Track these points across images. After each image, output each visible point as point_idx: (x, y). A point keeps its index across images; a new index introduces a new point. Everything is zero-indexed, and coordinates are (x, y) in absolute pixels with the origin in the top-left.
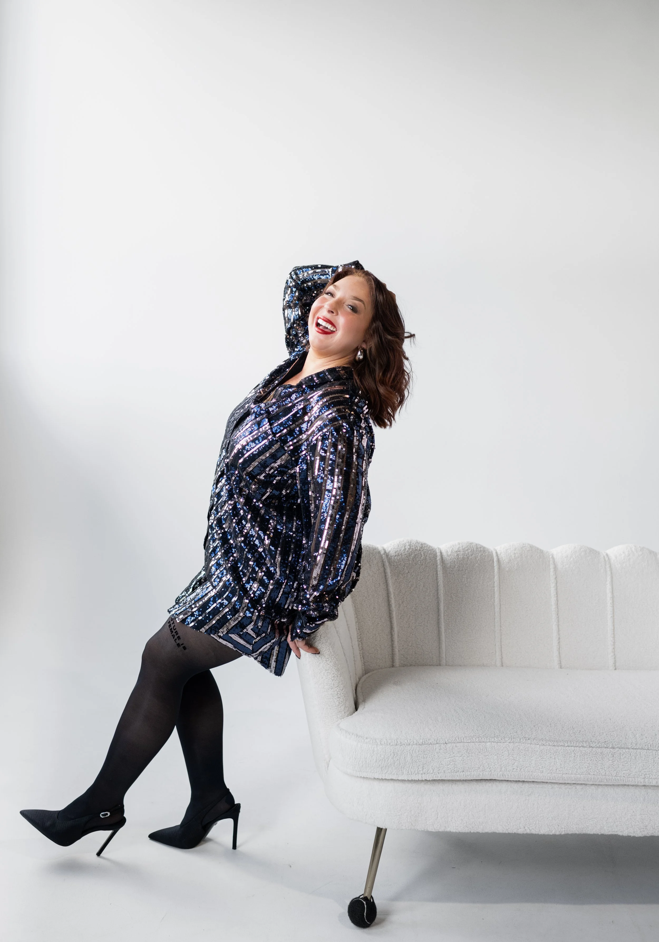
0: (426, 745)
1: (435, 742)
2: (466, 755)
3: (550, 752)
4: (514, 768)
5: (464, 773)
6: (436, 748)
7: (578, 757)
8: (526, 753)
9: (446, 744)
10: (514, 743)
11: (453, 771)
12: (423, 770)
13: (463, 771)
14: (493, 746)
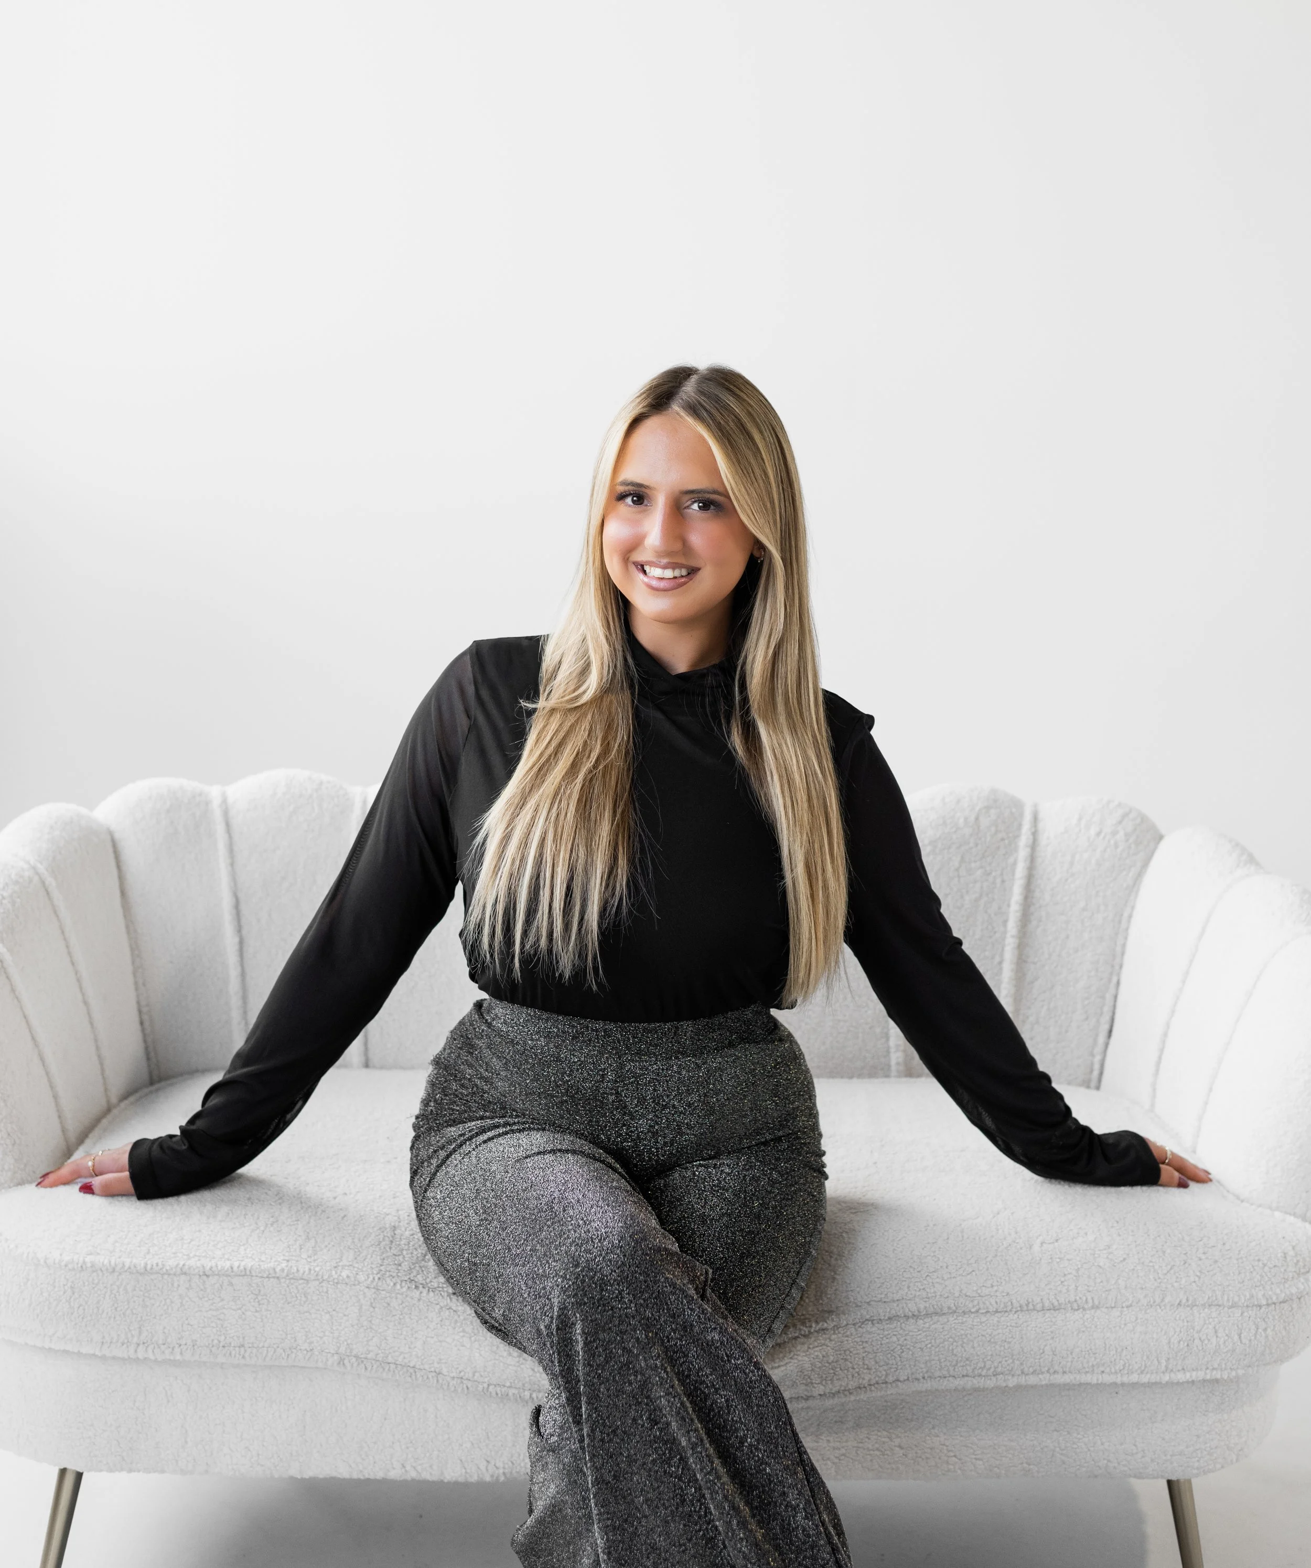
0: (156, 1276)
1: (178, 1270)
2: (253, 1306)
6: (179, 1285)
9: (205, 1277)
11: (216, 1342)
12: (140, 1333)
13: (243, 1346)
14: (325, 1290)
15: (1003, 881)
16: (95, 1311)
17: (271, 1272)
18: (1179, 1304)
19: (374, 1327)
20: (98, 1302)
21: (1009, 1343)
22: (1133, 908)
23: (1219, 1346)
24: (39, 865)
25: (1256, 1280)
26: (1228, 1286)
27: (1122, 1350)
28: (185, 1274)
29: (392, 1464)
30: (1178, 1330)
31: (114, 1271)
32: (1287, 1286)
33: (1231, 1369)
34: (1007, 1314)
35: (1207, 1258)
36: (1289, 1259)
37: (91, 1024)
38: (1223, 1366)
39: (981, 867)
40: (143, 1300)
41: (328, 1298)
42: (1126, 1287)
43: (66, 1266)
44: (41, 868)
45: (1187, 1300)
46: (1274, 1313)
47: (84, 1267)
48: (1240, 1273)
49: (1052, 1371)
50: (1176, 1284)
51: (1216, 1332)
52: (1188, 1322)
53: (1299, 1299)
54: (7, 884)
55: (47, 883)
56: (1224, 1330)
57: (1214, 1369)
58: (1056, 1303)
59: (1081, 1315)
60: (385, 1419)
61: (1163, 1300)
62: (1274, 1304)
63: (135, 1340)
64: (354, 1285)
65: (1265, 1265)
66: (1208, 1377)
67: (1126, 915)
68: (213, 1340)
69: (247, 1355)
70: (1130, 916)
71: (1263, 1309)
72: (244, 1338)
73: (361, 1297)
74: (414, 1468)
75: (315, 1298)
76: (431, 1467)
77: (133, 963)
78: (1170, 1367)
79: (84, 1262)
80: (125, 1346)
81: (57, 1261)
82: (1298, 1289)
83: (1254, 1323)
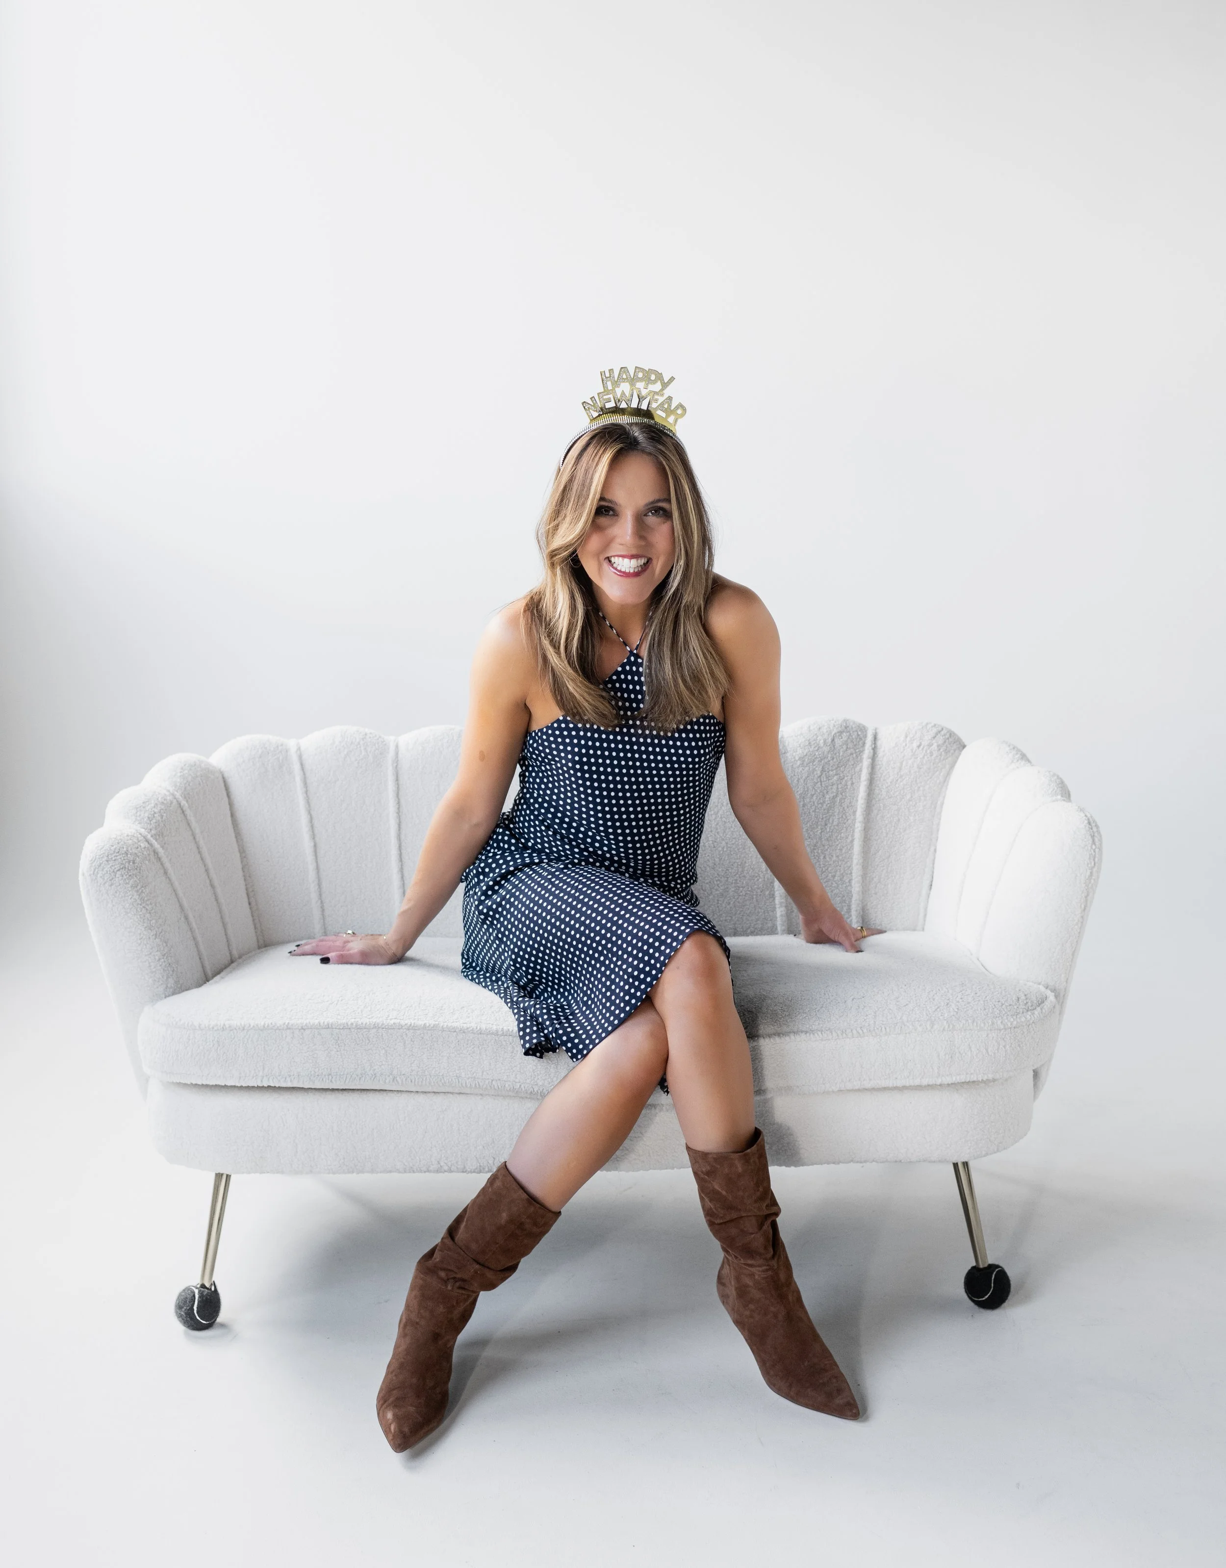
0: (271, 1032)
1: (285, 1027)
2: (335, 1048)
3: (473, 1044)
4: (413, 1068)
6: (286, 1037)
8: (433, 1045)
10: (415, 1030)
11: (313, 1072)
12: (264, 1069)
13: (330, 1074)
14: (381, 1034)
15: (852, 784)
16: (234, 1056)
17: (346, 1025)
18: (944, 1029)
19: (414, 1054)
20: (235, 1050)
22: (944, 797)
23: (973, 1057)
24: (176, 793)
25: (996, 1013)
26: (977, 1017)
27: (908, 1062)
28: (290, 1029)
29: (431, 1160)
30: (944, 1047)
31: (244, 1029)
32: (1018, 1016)
33: (983, 1073)
35: (963, 1001)
36: (1020, 1001)
37: (217, 900)
38: (978, 1071)
39: (836, 775)
40: (264, 1047)
41: (383, 1039)
42: (908, 1021)
43: (213, 1028)
44: (178, 795)
46: (1010, 1035)
47: (224, 1028)
48: (985, 1009)
49: (862, 1079)
50: (941, 1017)
51: (970, 1048)
52: (950, 1041)
53: (1028, 1027)
54: (156, 804)
55: (182, 804)
56: (976, 1046)
57: (971, 1074)
59: (879, 1040)
60: (426, 1132)
61: (932, 1028)
62: (1011, 1028)
63: (262, 1074)
64: (399, 1029)
65: (1003, 1005)
66: (967, 1080)
67: (939, 803)
68: (311, 1072)
69: (333, 1080)
70: (942, 804)
71: (1002, 1032)
72: (331, 1069)
73: (404, 1036)
75: (374, 1040)
76: (457, 1163)
77: (242, 862)
78: (941, 1072)
79: (224, 1025)
80: (254, 1078)
81: (207, 1025)
82: (1026, 1020)
83: (996, 1041)
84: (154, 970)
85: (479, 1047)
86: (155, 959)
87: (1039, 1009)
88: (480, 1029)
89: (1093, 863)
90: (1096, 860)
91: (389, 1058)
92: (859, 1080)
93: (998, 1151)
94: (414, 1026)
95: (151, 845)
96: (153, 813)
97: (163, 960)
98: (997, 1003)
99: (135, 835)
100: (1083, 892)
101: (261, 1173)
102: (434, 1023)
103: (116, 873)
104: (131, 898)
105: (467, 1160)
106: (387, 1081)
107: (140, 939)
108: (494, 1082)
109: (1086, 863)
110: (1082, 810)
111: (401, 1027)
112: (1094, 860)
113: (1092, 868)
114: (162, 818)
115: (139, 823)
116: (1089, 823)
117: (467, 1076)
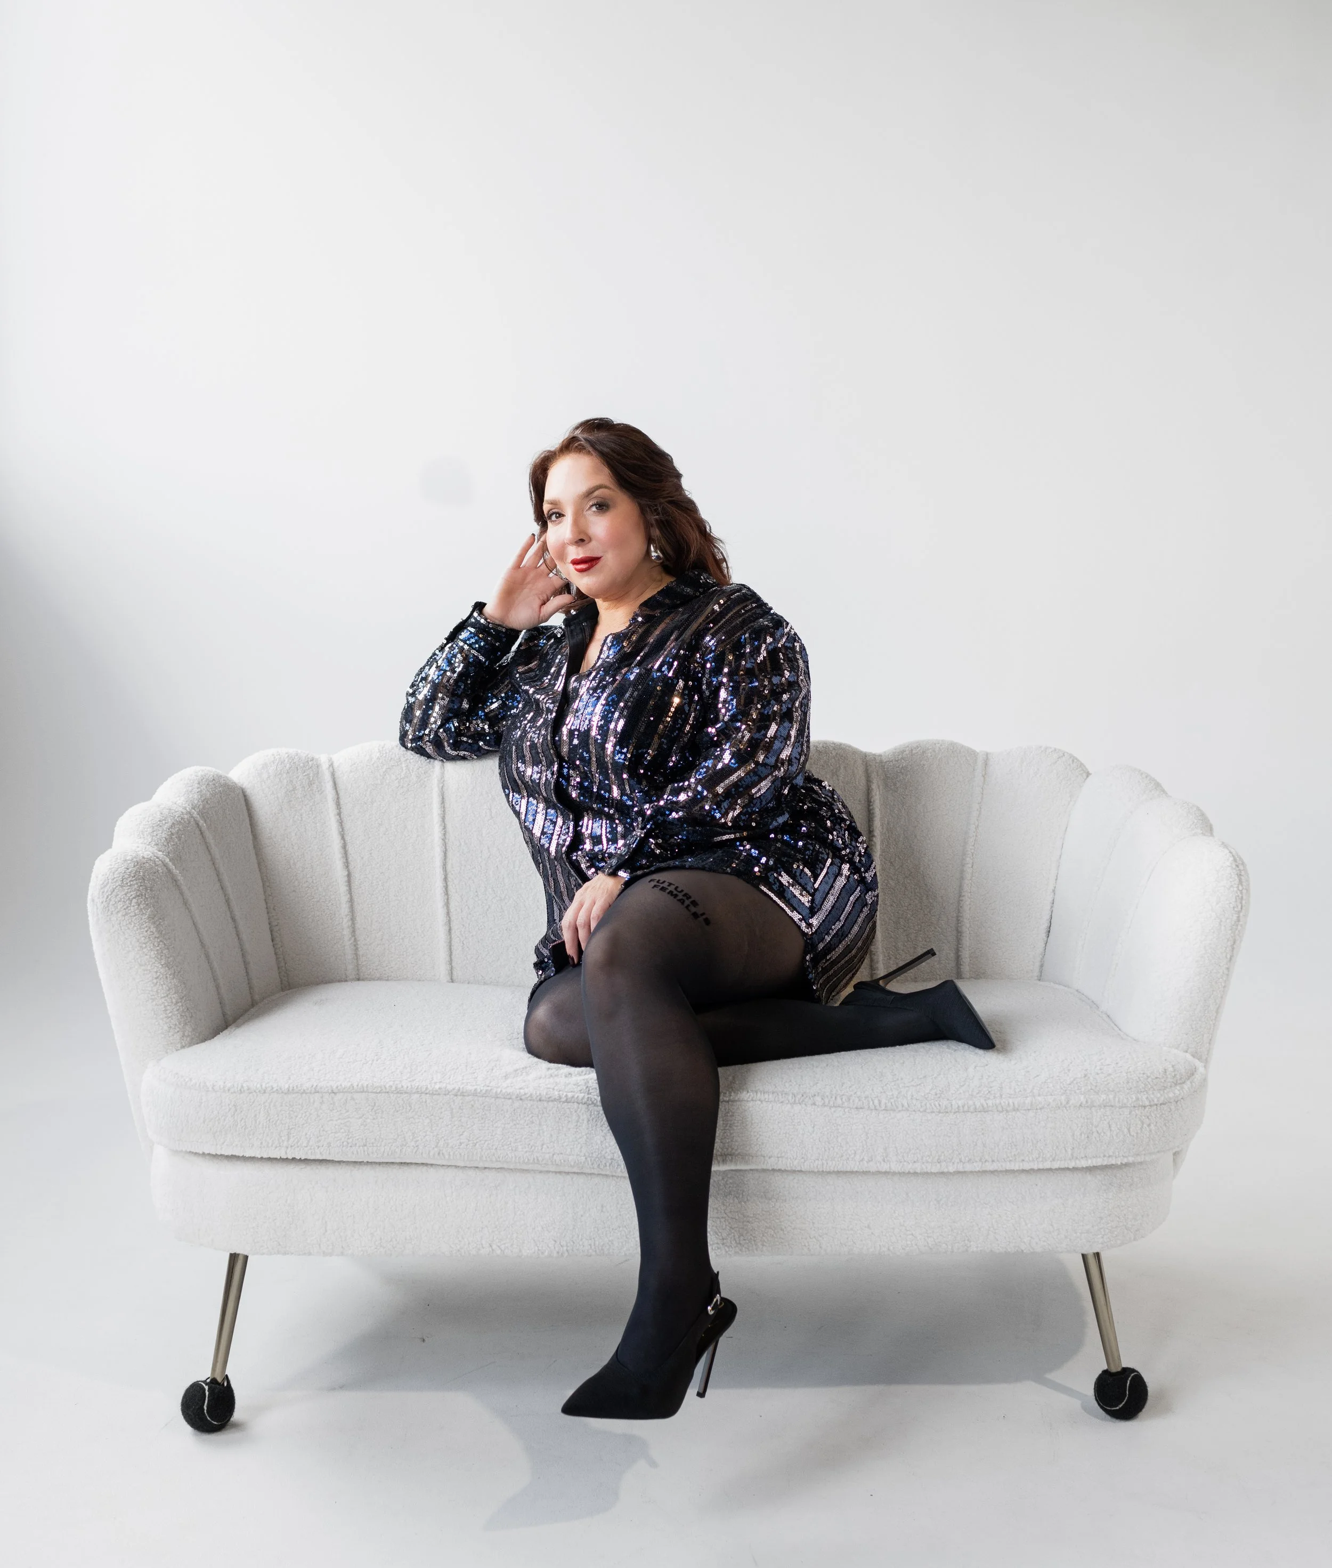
0: (297, 1095)
1: (313, 1090)
2: (371, 1115)
3: (532, 1113)
4: (462, 1141)
5: (366, 1148)
6: (314, 1101)
7: (585, 1122)
8: (485, 1114)
10: (464, 1096)
11: (345, 1143)
12: (289, 1139)
13: (365, 1145)
14: (424, 1100)
17: (383, 1088)
18: (1081, 1105)
19: (463, 1124)
20: (255, 1116)
21: (950, 1137)
23: (1113, 1137)
24: (193, 811)
25: (1141, 1087)
26: (1120, 1091)
27: (1038, 1142)
28: (318, 1092)
29: (482, 1244)
30: (1080, 1125)
31: (265, 1092)
32: (1165, 1091)
33: (1123, 1156)
34: (947, 1114)
35: (1102, 1073)
36: (1168, 1073)
38: (1117, 1153)
40: (289, 1113)
41: (427, 1106)
42: (1040, 1094)
43: (229, 1089)
45: (1087, 1102)
46: (1155, 1112)
47: (242, 1090)
48: (1129, 1083)
49: (983, 1160)
50: (1078, 1091)
51: (1110, 1127)
52: (1087, 1119)
53: (1177, 1102)
54: (174, 824)
55: (200, 825)
56: (1117, 1125)
57: (1109, 1156)
58: (985, 1105)
59: (1006, 1116)
60: (476, 1210)
61: (1068, 1103)
62: (1156, 1105)
63: (285, 1143)
64: (445, 1095)
65: (1148, 1077)
66: (1105, 1163)
68: (343, 1143)
69: (368, 1152)
71: (1147, 1109)
72: (365, 1140)
73: (451, 1103)
74: (499, 1247)
75: (417, 1106)
78: (1075, 1155)
79: (242, 1087)
80: (278, 1149)
81: (222, 1086)
82: (1174, 1094)
83: (1140, 1120)
84: (170, 1015)
85: (538, 1117)
86: (172, 1002)
87: (1188, 1082)
88: (540, 1094)
89: (1240, 907)
90: (1244, 902)
91: (433, 1129)
92: (980, 1160)
93: (1135, 1239)
94: (463, 1092)
95: (169, 871)
96: (170, 833)
97: (180, 1004)
98: (1141, 1075)
99: (152, 859)
100: (1228, 940)
101: (285, 1253)
102: (486, 1088)
103: (131, 901)
104: (146, 931)
105: (524, 1243)
106: (431, 1154)
107: (156, 978)
108: (555, 1156)
109: (1232, 906)
110: (1224, 845)
111: (447, 1093)
112: (1241, 903)
113: (1239, 912)
114: (180, 840)
115: (157, 844)
116: (1235, 860)
117: (525, 1150)
